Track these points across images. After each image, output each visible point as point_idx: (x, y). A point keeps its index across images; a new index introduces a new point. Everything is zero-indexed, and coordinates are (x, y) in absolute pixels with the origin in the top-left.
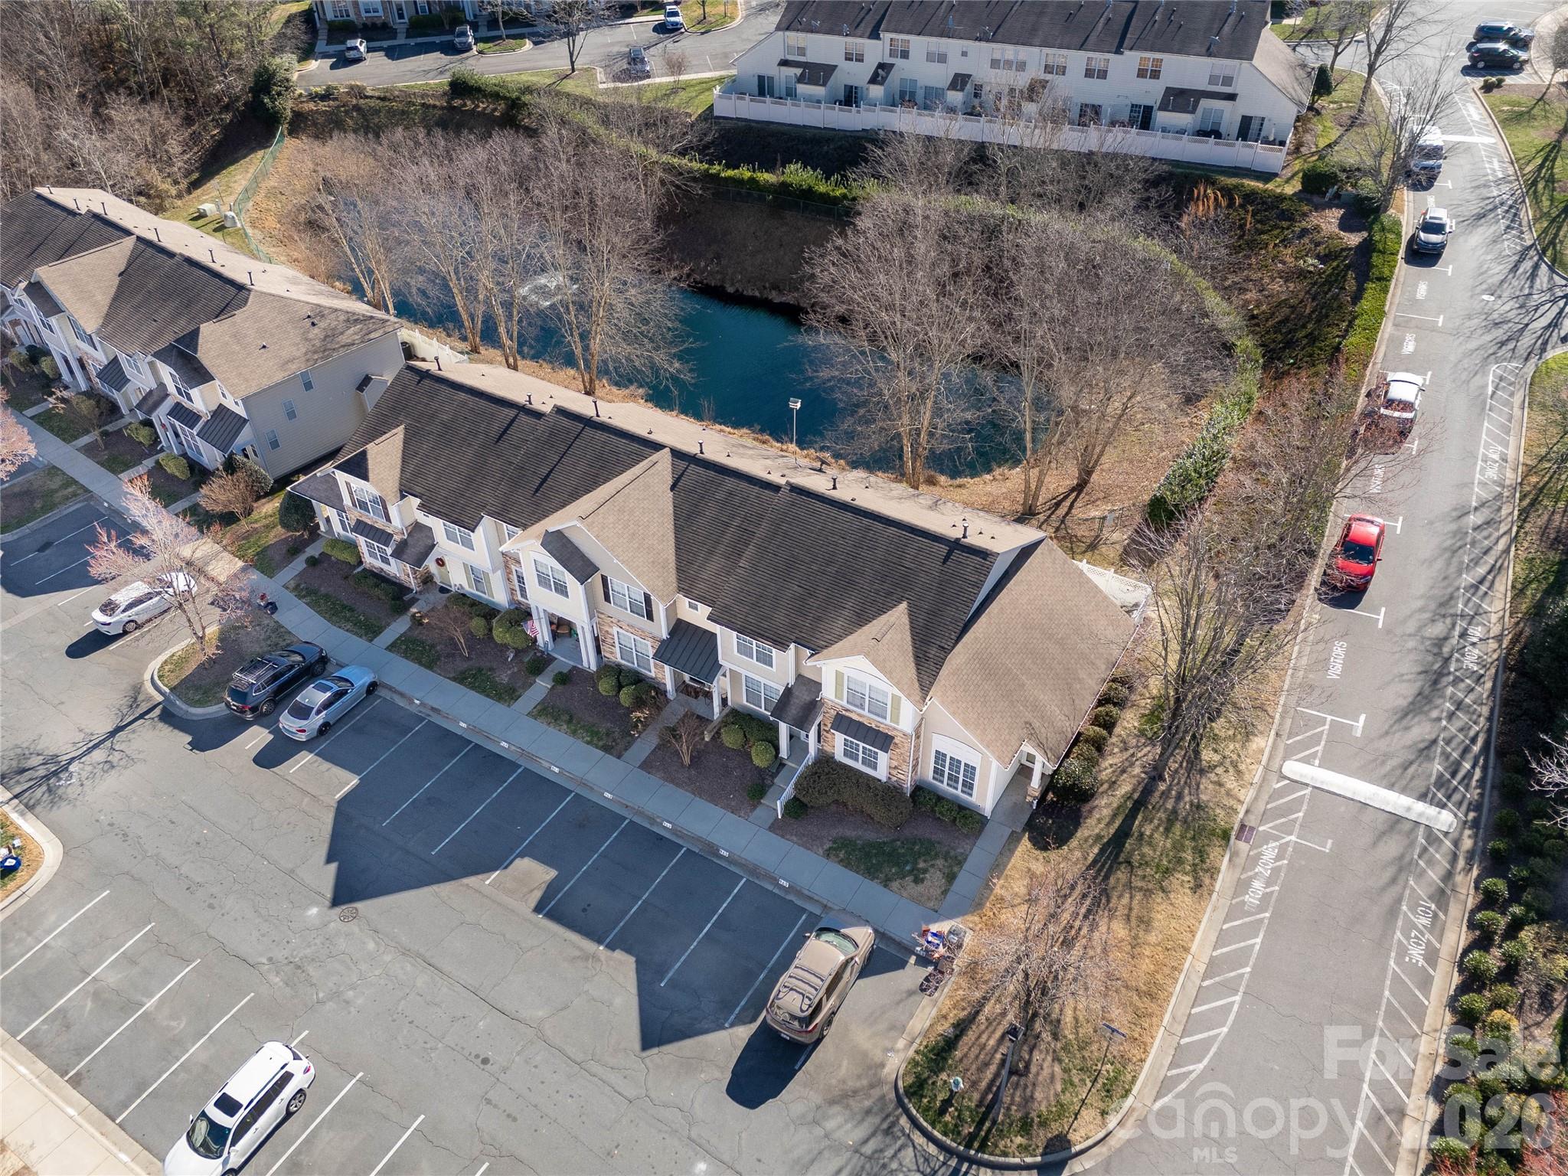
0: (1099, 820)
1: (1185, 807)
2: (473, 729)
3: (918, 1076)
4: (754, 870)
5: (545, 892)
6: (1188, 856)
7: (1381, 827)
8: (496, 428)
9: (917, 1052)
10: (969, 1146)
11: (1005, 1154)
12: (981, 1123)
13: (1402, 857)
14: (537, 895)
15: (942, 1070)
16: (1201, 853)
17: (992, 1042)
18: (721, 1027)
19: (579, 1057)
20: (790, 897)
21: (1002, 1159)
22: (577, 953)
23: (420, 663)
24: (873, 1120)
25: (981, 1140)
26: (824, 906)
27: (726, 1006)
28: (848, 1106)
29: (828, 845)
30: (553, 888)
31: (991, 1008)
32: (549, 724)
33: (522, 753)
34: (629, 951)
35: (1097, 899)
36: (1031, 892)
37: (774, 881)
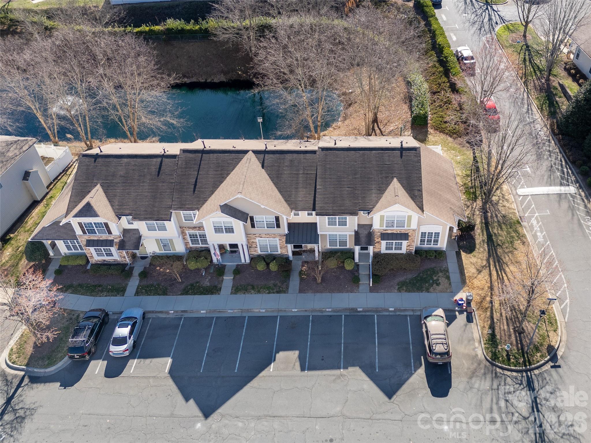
0: (479, 236)
1: (500, 218)
2: (210, 311)
3: (492, 352)
4: (377, 311)
5: (300, 361)
6: (513, 234)
7: (558, 199)
8: (154, 169)
9: (485, 344)
10: (526, 366)
11: (538, 362)
12: (523, 356)
13: (569, 207)
14: (298, 364)
15: (497, 345)
16: (516, 231)
17: (506, 327)
18: (411, 374)
19: (368, 416)
20: (398, 313)
21: (538, 364)
22: (334, 378)
23: (159, 294)
24: (489, 376)
25: (528, 362)
26: (413, 310)
27: (407, 365)
28: (477, 376)
29: (397, 287)
30: (302, 359)
31: (496, 316)
32: (244, 293)
33: (242, 311)
34: (353, 365)
35: (499, 262)
36: (478, 270)
37: (387, 310)
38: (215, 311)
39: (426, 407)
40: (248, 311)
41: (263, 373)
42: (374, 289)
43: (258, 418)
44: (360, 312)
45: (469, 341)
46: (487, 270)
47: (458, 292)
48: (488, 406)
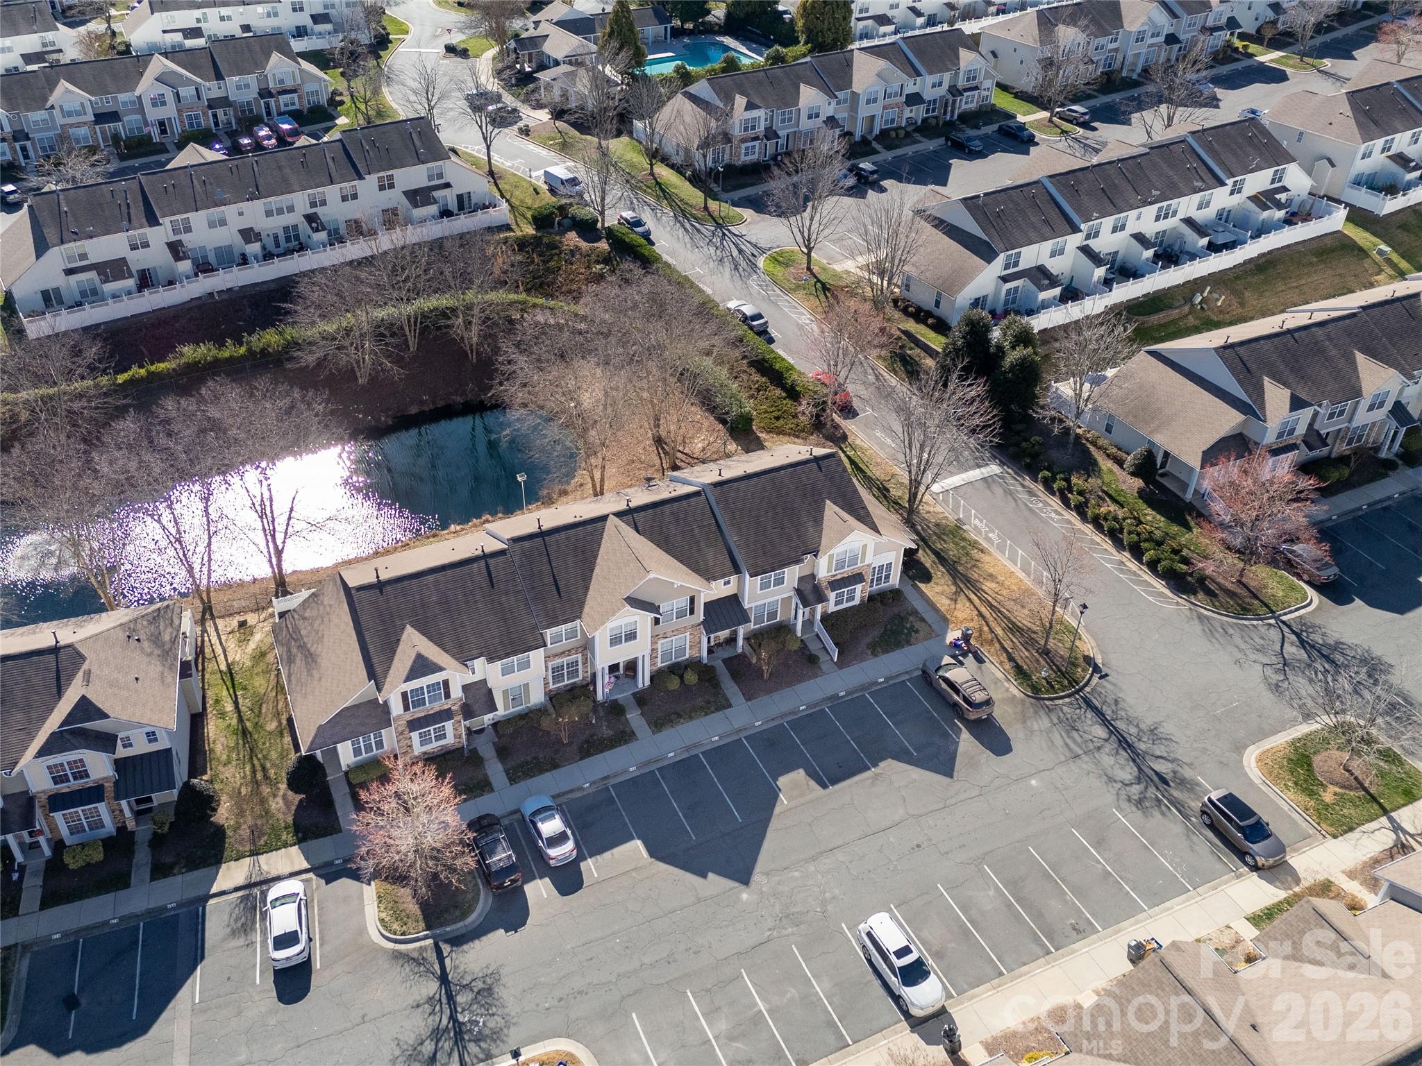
0: (926, 559)
1: (934, 528)
2: (643, 765)
3: (1028, 685)
4: (864, 688)
5: (813, 778)
6: (963, 544)
7: (985, 485)
9: (1015, 680)
10: (1074, 687)
11: (1083, 678)
12: (1066, 677)
13: (1005, 491)
14: (813, 783)
15: (1030, 676)
16: (964, 539)
17: (1027, 653)
18: (957, 742)
19: (941, 805)
20: (892, 682)
21: (1085, 680)
22: (869, 781)
24: (1042, 713)
25: (1073, 682)
26: (907, 672)
27: (945, 735)
28: (1030, 718)
29: (869, 652)
30: (812, 774)
31: (1007, 645)
32: (672, 726)
33: (687, 749)
34: (883, 759)
35: (969, 582)
36: (951, 599)
37: (876, 683)
38: (649, 762)
39: (997, 770)
40: (695, 746)
41: (777, 810)
42: (842, 663)
43: (813, 859)
44: (843, 697)
45: (996, 683)
46: (962, 597)
47: (945, 633)
48: (1061, 743)
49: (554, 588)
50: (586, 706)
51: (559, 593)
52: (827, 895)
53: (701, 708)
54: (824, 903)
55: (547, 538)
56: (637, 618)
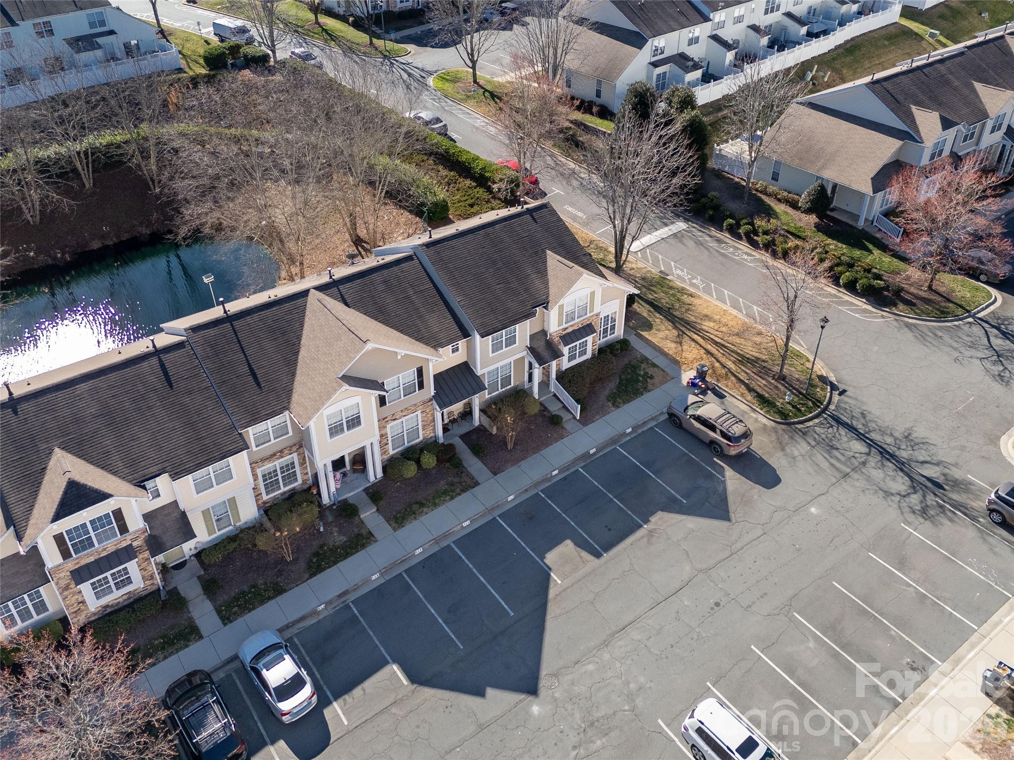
0: (643, 310)
2: (388, 570)
3: (776, 412)
4: (614, 441)
5: (583, 549)
6: (671, 292)
7: (677, 240)
9: (761, 409)
10: (819, 407)
11: (825, 397)
12: (808, 399)
13: (695, 242)
14: (584, 554)
15: (774, 403)
16: (671, 288)
17: (764, 382)
18: (724, 482)
19: (727, 553)
20: (640, 431)
21: (827, 398)
22: (645, 540)
24: (797, 437)
25: (817, 402)
26: (653, 419)
27: (710, 476)
28: (787, 444)
29: (610, 404)
30: (582, 544)
31: (742, 376)
32: (415, 518)
33: (437, 541)
34: (653, 513)
35: (688, 324)
36: (676, 342)
37: (625, 434)
38: (394, 565)
39: (773, 504)
40: (445, 536)
41: (552, 593)
42: (585, 420)
43: (606, 644)
44: (594, 454)
46: (686, 338)
47: (680, 374)
48: (827, 464)
49: (251, 378)
50: (310, 513)
51: (258, 384)
52: (632, 685)
53: (445, 493)
54: (630, 697)
55: (235, 323)
56: (357, 399)
